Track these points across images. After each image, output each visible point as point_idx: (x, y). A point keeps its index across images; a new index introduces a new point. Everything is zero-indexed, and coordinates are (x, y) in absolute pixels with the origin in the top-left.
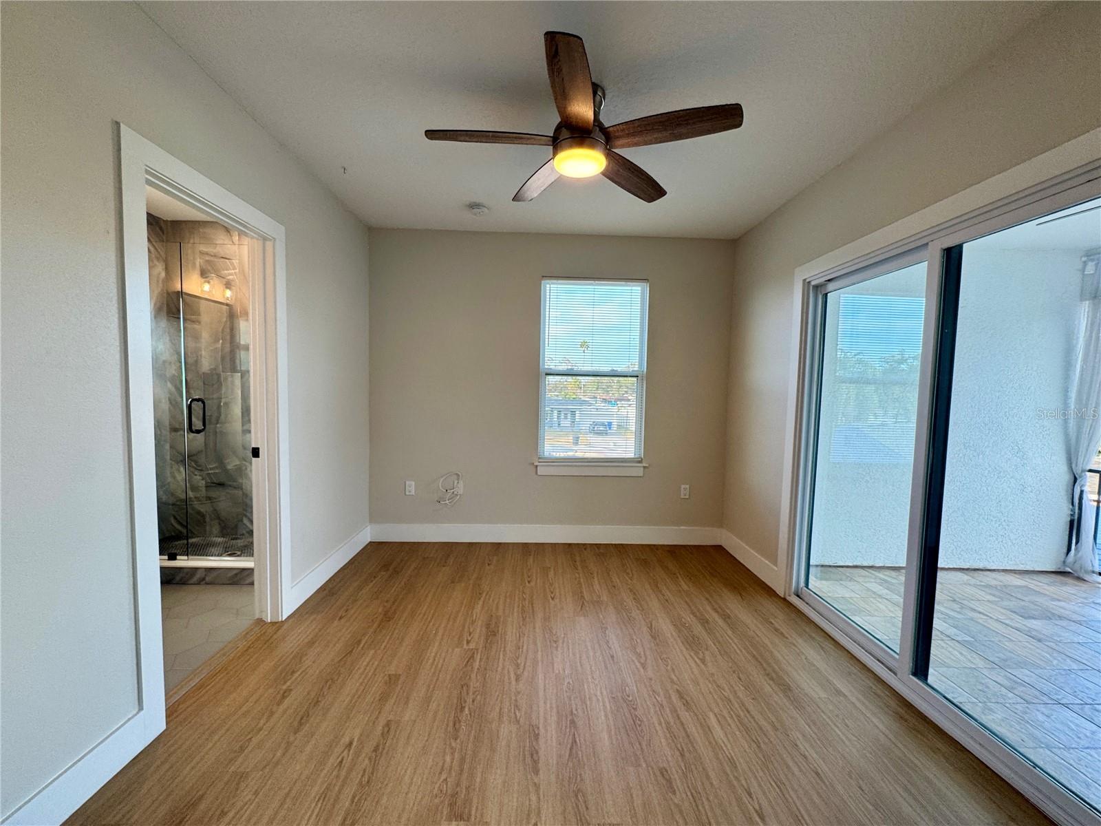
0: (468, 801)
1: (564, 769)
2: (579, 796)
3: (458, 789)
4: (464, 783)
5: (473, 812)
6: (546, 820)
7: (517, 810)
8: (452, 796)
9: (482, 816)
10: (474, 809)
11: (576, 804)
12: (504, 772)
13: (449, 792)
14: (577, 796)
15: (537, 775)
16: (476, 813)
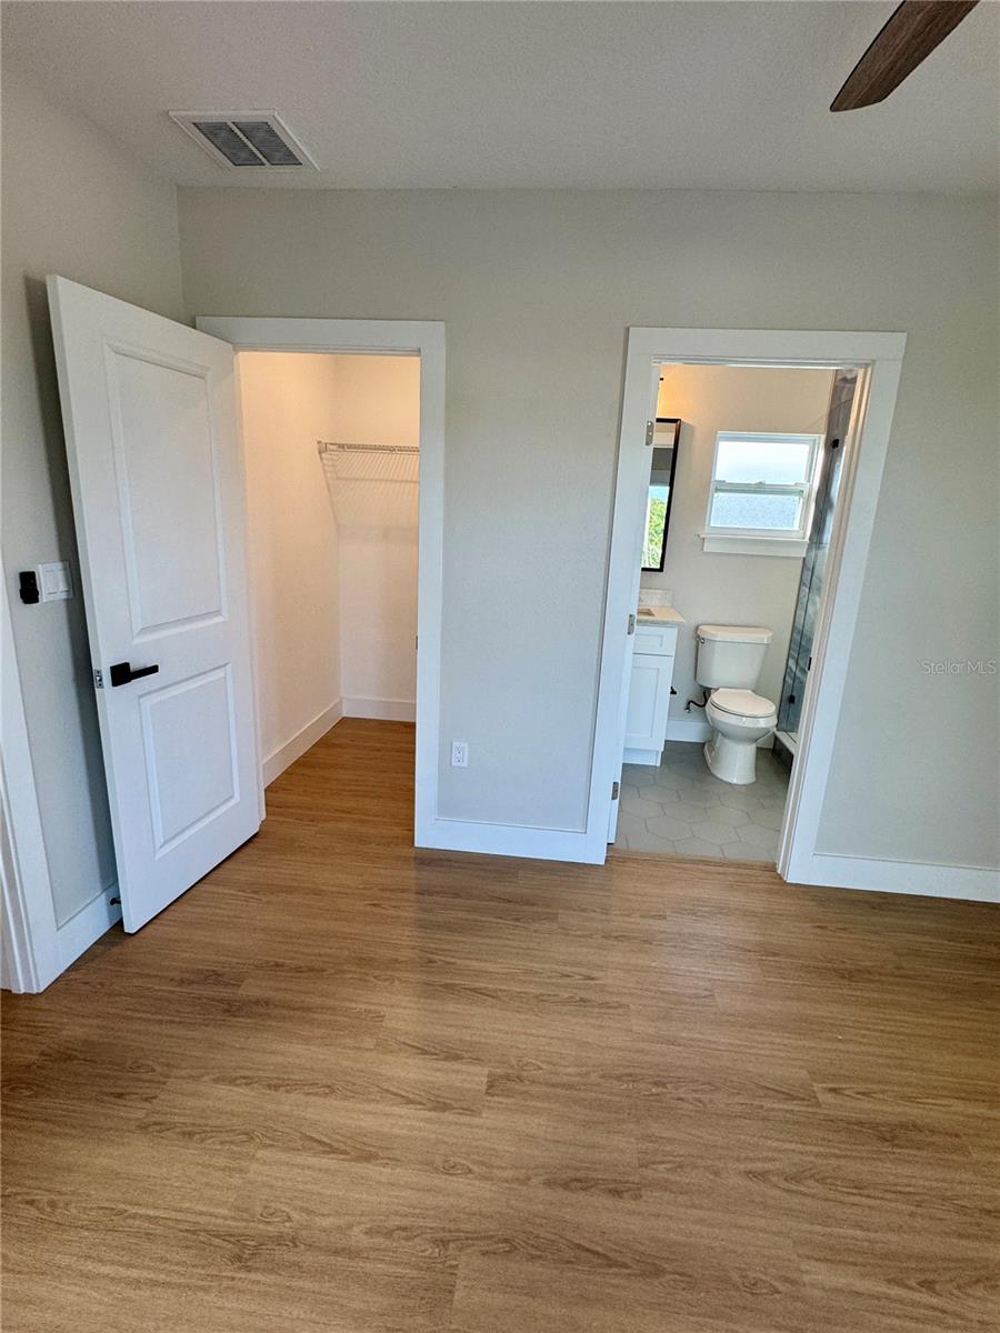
0: (509, 1093)
1: (553, 1231)
2: (504, 1245)
3: (527, 1082)
4: (535, 1089)
5: (496, 1098)
6: (474, 1185)
7: (493, 1149)
8: (518, 1077)
9: (489, 1107)
10: (500, 1099)
11: (493, 1237)
12: (549, 1137)
13: (525, 1074)
14: (506, 1241)
15: (544, 1184)
16: (495, 1102)
